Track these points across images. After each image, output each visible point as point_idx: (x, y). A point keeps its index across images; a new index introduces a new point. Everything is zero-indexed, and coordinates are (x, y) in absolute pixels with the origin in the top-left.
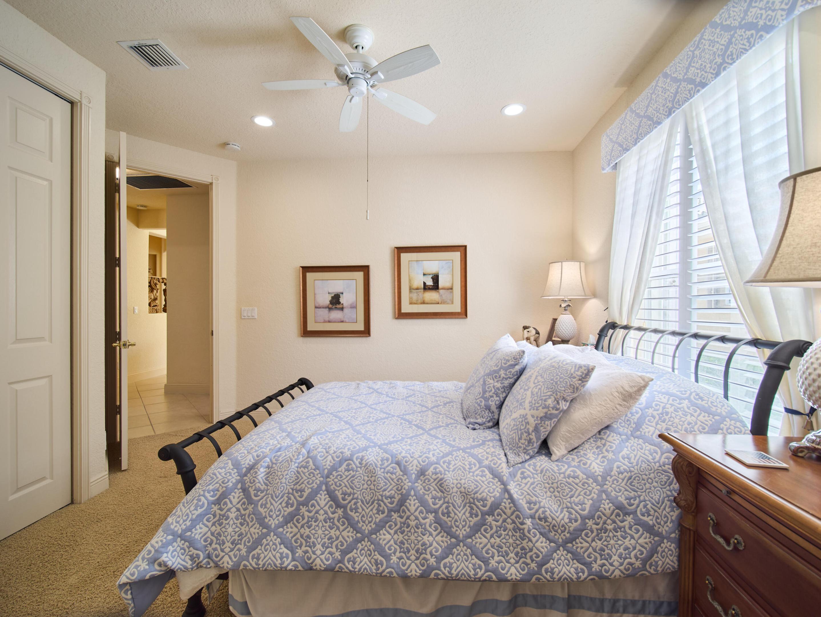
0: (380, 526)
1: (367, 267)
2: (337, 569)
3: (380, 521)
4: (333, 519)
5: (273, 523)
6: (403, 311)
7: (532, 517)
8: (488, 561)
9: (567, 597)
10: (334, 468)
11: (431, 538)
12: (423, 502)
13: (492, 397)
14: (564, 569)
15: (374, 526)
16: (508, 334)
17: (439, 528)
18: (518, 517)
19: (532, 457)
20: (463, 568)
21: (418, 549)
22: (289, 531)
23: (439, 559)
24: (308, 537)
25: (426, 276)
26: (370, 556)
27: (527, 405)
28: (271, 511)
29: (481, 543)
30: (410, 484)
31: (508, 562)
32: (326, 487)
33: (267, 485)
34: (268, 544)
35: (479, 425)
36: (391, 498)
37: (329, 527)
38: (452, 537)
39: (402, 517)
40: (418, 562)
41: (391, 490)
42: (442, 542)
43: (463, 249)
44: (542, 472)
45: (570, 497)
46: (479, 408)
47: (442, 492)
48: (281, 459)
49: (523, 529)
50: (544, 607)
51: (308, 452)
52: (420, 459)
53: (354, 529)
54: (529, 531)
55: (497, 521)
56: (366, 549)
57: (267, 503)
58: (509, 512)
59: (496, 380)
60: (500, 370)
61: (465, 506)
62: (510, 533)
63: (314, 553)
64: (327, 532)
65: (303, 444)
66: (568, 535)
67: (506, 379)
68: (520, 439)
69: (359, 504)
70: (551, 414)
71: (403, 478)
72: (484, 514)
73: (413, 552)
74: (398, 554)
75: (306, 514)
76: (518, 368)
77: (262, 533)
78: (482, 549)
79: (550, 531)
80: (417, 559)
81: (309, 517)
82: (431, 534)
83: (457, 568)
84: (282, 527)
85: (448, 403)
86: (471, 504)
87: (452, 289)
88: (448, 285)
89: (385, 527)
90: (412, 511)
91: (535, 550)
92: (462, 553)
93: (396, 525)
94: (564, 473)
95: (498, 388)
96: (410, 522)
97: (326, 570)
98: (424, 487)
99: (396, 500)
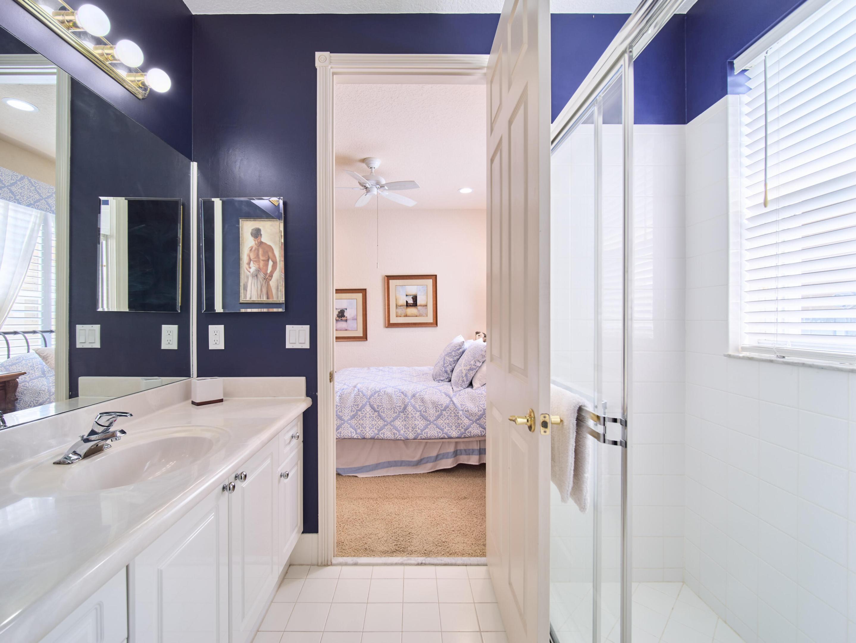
0: (395, 419)
1: (365, 290)
2: (376, 438)
3: (395, 416)
4: (373, 417)
5: (346, 419)
6: (391, 322)
7: (463, 410)
8: (443, 430)
9: (479, 448)
10: (372, 395)
11: (418, 422)
12: (414, 407)
13: (448, 366)
14: (476, 431)
15: (392, 419)
16: (461, 335)
17: (422, 418)
18: (456, 410)
19: (464, 388)
20: (432, 433)
21: (413, 427)
22: (353, 422)
23: (422, 431)
24: (362, 424)
25: (408, 297)
26: (391, 431)
27: (463, 365)
28: (345, 413)
29: (440, 423)
30: (408, 400)
31: (452, 430)
32: (369, 403)
33: (341, 404)
34: (344, 427)
35: (442, 381)
36: (400, 407)
37: (372, 420)
38: (428, 421)
39: (405, 414)
40: (413, 432)
41: (400, 403)
42: (424, 423)
43: (434, 278)
44: (468, 393)
45: (479, 402)
46: (441, 372)
47: (423, 403)
48: (345, 393)
49: (458, 415)
50: (469, 454)
51: (358, 390)
52: (413, 391)
53: (383, 420)
54: (461, 416)
55: (447, 413)
56: (389, 428)
57: (342, 411)
58: (452, 409)
59: (450, 357)
60: (452, 352)
61: (433, 408)
62: (453, 418)
63: (366, 431)
64: (371, 422)
65: (355, 387)
66: (477, 417)
67: (455, 356)
68: (459, 380)
69: (385, 410)
70: (472, 368)
71: (405, 398)
72: (441, 410)
73: (410, 428)
74: (404, 430)
75: (361, 415)
76: (461, 350)
77: (341, 423)
78: (441, 425)
79: (470, 416)
80: (412, 431)
81: (362, 416)
82: (418, 420)
83: (430, 433)
84: (350, 420)
85: (425, 374)
86: (436, 407)
87: (426, 306)
88: (424, 303)
89: (397, 419)
90: (410, 411)
91: (463, 424)
92: (432, 428)
93: (402, 418)
94: (477, 393)
95: (451, 362)
96: (409, 416)
97: (371, 439)
98: (415, 402)
99: (402, 408)
